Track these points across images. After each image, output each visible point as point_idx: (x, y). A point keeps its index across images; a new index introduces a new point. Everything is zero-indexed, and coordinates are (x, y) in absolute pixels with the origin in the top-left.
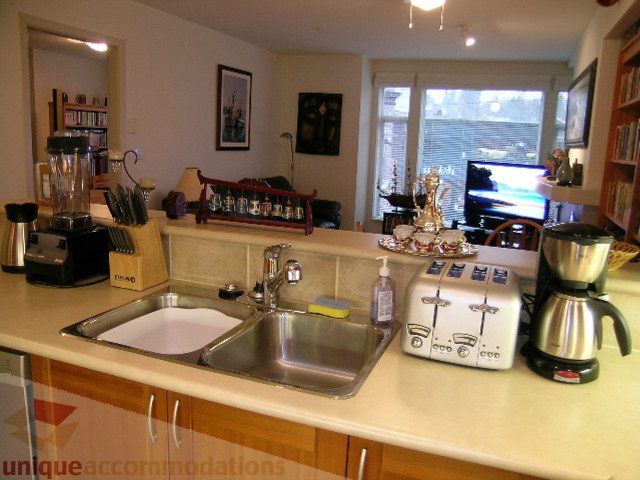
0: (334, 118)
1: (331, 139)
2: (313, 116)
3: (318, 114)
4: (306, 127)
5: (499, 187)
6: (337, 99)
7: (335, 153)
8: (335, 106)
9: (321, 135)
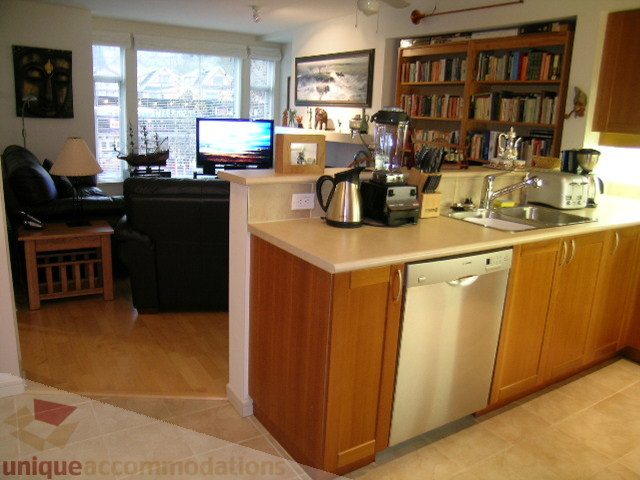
2: (36, 74)
4: (28, 88)
6: (67, 56)
7: (70, 115)
8: (64, 65)
9: (50, 96)
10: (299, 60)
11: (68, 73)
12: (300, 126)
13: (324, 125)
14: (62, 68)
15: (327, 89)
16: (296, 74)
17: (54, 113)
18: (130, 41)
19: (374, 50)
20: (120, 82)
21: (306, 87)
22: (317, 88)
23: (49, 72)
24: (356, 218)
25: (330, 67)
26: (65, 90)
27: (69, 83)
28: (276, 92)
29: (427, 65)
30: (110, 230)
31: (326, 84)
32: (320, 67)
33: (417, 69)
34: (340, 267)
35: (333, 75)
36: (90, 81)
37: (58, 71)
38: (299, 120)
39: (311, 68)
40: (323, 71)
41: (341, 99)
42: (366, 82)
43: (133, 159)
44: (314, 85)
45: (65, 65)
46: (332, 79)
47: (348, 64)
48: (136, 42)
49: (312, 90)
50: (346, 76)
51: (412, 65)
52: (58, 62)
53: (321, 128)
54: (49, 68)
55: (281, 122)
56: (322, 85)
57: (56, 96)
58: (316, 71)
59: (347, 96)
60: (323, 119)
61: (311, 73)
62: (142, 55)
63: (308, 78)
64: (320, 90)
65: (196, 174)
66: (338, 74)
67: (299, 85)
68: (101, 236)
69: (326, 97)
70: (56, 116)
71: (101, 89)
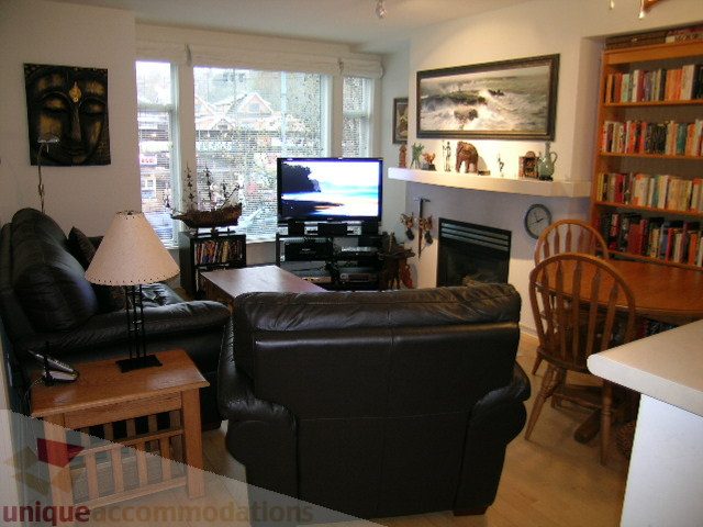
0: (96, 108)
1: (93, 139)
2: (57, 104)
3: (67, 101)
4: (46, 124)
5: (321, 187)
6: (100, 76)
8: (96, 89)
9: (77, 134)
10: (422, 75)
12: (432, 168)
13: (471, 166)
14: (93, 95)
15: (473, 115)
16: (419, 94)
17: (83, 158)
18: (185, 55)
19: (558, 56)
20: (171, 111)
21: (437, 112)
22: (456, 114)
23: (76, 100)
25: (479, 84)
26: (98, 125)
27: (103, 116)
29: (656, 76)
31: (472, 107)
32: (460, 84)
33: (636, 82)
35: (484, 94)
37: (88, 99)
38: (430, 159)
39: (444, 85)
40: (466, 88)
41: (499, 129)
42: (545, 104)
43: (192, 218)
44: (451, 109)
45: (98, 89)
46: (482, 100)
47: (509, 78)
48: (194, 56)
49: (446, 116)
50: (508, 95)
51: (626, 77)
52: (88, 85)
53: (467, 172)
54: (75, 94)
55: (398, 161)
56: (464, 108)
57: (85, 134)
58: (453, 90)
59: (511, 124)
60: (470, 158)
61: (444, 92)
62: (199, 73)
63: (439, 100)
64: (460, 116)
65: (278, 236)
66: (493, 93)
67: (424, 109)
69: (471, 126)
70: (86, 163)
71: (146, 121)
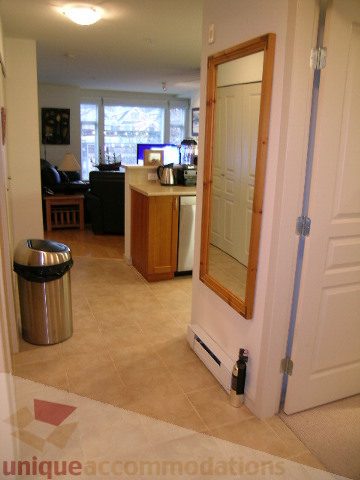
0: (66, 123)
4: (48, 129)
6: (67, 112)
7: (68, 143)
8: (66, 116)
10: (194, 110)
11: (68, 121)
14: (65, 118)
17: (60, 142)
18: (101, 101)
20: (96, 125)
23: (58, 120)
24: (172, 182)
26: (66, 130)
27: (68, 126)
28: (186, 128)
30: (83, 196)
34: (150, 194)
36: (79, 124)
37: (63, 119)
43: (102, 167)
48: (104, 102)
52: (63, 115)
57: (61, 133)
68: (79, 199)
